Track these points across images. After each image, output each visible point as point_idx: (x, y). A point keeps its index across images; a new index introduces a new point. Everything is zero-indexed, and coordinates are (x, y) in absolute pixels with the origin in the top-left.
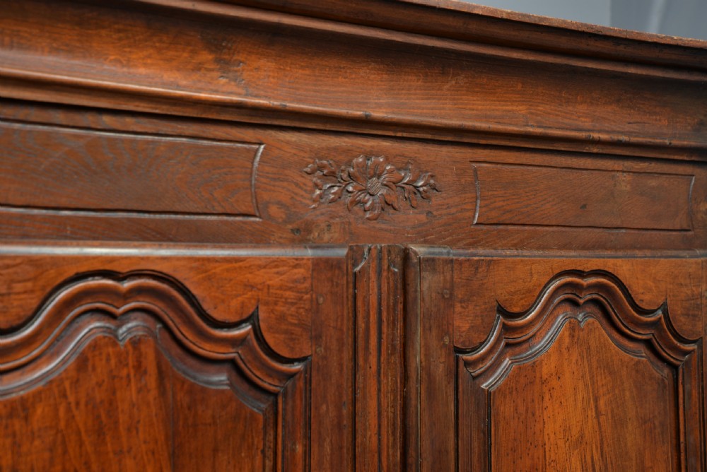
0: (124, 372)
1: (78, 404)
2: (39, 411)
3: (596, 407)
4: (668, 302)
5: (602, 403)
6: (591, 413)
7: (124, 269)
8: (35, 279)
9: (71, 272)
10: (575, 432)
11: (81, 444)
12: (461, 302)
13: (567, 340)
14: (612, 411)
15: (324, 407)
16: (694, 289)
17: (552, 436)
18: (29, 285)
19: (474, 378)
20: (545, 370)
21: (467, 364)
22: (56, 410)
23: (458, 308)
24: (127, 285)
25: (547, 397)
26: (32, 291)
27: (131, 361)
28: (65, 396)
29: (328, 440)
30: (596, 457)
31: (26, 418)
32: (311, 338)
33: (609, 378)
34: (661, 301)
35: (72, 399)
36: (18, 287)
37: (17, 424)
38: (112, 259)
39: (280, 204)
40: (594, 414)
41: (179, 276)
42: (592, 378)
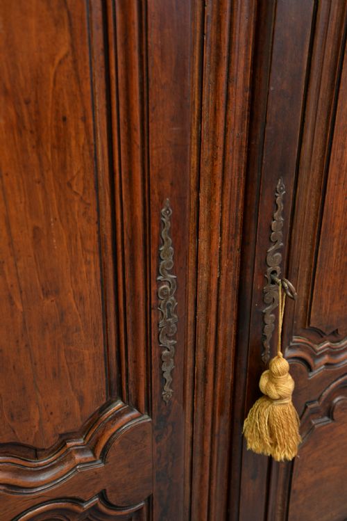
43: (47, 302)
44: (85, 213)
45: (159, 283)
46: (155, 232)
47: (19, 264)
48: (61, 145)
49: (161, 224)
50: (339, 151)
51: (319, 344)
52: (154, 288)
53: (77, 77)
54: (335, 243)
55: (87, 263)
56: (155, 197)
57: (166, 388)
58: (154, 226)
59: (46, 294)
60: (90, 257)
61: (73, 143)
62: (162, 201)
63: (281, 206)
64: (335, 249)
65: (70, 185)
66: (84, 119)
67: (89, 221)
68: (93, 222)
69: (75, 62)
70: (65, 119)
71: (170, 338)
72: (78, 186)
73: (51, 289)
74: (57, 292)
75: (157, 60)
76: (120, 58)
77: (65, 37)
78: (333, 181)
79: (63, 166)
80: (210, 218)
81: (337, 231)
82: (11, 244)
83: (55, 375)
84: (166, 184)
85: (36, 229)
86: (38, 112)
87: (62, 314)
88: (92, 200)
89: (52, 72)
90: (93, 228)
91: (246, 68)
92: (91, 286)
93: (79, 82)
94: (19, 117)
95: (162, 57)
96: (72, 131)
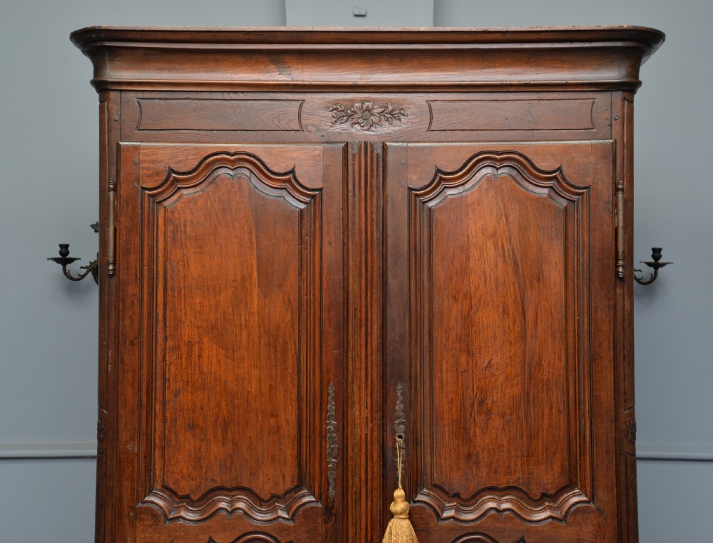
0: (234, 190)
1: (215, 201)
2: (200, 202)
3: (507, 220)
4: (563, 167)
5: (511, 217)
6: (503, 221)
7: (232, 151)
8: (197, 154)
9: (211, 152)
10: (490, 231)
11: (217, 216)
12: (412, 166)
13: (485, 186)
14: (519, 222)
15: (330, 210)
16: (585, 160)
17: (474, 233)
18: (194, 157)
19: (424, 203)
20: (469, 200)
21: (416, 195)
22: (207, 203)
23: (411, 169)
24: (234, 157)
25: (471, 213)
26: (195, 159)
27: (236, 186)
28: (210, 197)
29: (333, 224)
30: (505, 244)
31: (195, 204)
32: (323, 181)
33: (517, 206)
34: (557, 166)
35: (212, 198)
36: (190, 157)
37: (192, 206)
38: (226, 148)
39: (314, 125)
40: (505, 222)
41: (256, 154)
42: (504, 205)
43: (272, 420)
44: (292, 382)
45: (327, 425)
46: (326, 398)
47: (263, 399)
48: (284, 353)
49: (328, 394)
50: (439, 374)
51: (449, 502)
52: (324, 426)
53: (293, 328)
54: (446, 429)
55: (292, 405)
56: (326, 380)
57: (331, 488)
58: (325, 394)
59: (272, 416)
60: (293, 403)
61: (289, 352)
62: (329, 383)
63: (401, 398)
64: (447, 433)
65: (286, 369)
66: (295, 344)
67: (294, 386)
68: (296, 387)
69: (292, 323)
70: (287, 343)
71: (334, 458)
72: (290, 370)
73: (274, 414)
74: (277, 416)
75: (327, 323)
76: (312, 322)
77: (289, 315)
78: (437, 390)
79: (285, 361)
80: (360, 399)
81: (446, 422)
82: (260, 390)
83: (272, 458)
84: (332, 375)
85: (271, 385)
86: (276, 340)
87: (278, 428)
88: (296, 377)
89: (283, 326)
90: (295, 390)
91: (378, 329)
92: (292, 416)
93: (293, 330)
94: (269, 341)
95: (329, 322)
96: (289, 348)
